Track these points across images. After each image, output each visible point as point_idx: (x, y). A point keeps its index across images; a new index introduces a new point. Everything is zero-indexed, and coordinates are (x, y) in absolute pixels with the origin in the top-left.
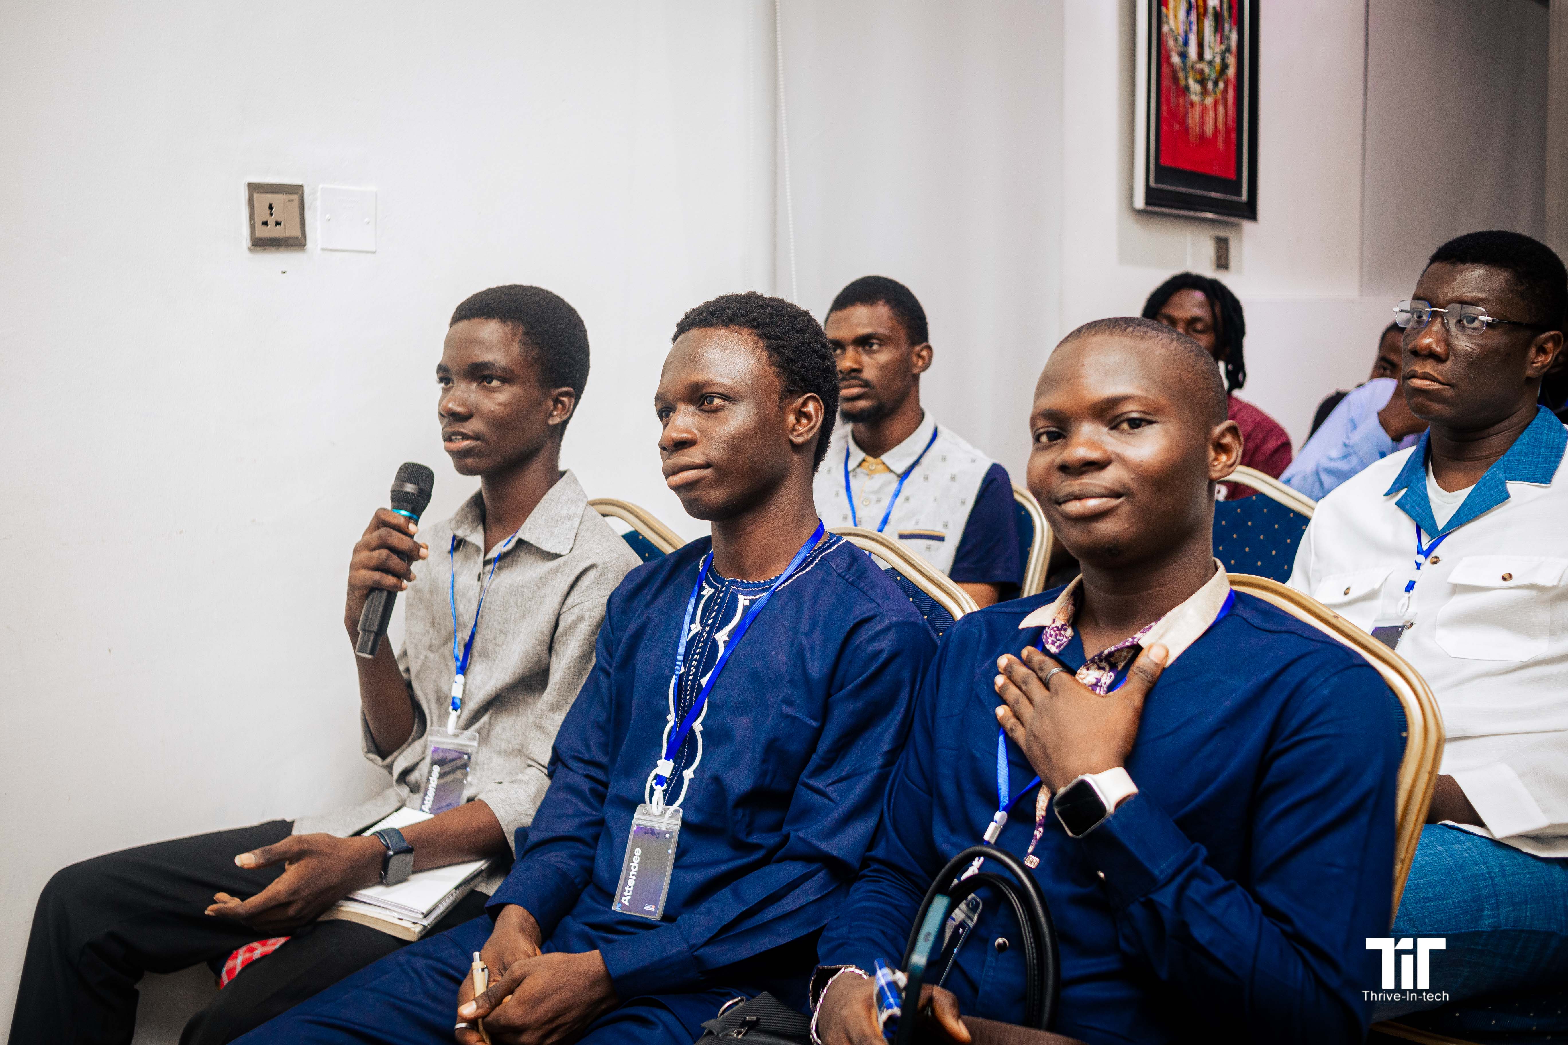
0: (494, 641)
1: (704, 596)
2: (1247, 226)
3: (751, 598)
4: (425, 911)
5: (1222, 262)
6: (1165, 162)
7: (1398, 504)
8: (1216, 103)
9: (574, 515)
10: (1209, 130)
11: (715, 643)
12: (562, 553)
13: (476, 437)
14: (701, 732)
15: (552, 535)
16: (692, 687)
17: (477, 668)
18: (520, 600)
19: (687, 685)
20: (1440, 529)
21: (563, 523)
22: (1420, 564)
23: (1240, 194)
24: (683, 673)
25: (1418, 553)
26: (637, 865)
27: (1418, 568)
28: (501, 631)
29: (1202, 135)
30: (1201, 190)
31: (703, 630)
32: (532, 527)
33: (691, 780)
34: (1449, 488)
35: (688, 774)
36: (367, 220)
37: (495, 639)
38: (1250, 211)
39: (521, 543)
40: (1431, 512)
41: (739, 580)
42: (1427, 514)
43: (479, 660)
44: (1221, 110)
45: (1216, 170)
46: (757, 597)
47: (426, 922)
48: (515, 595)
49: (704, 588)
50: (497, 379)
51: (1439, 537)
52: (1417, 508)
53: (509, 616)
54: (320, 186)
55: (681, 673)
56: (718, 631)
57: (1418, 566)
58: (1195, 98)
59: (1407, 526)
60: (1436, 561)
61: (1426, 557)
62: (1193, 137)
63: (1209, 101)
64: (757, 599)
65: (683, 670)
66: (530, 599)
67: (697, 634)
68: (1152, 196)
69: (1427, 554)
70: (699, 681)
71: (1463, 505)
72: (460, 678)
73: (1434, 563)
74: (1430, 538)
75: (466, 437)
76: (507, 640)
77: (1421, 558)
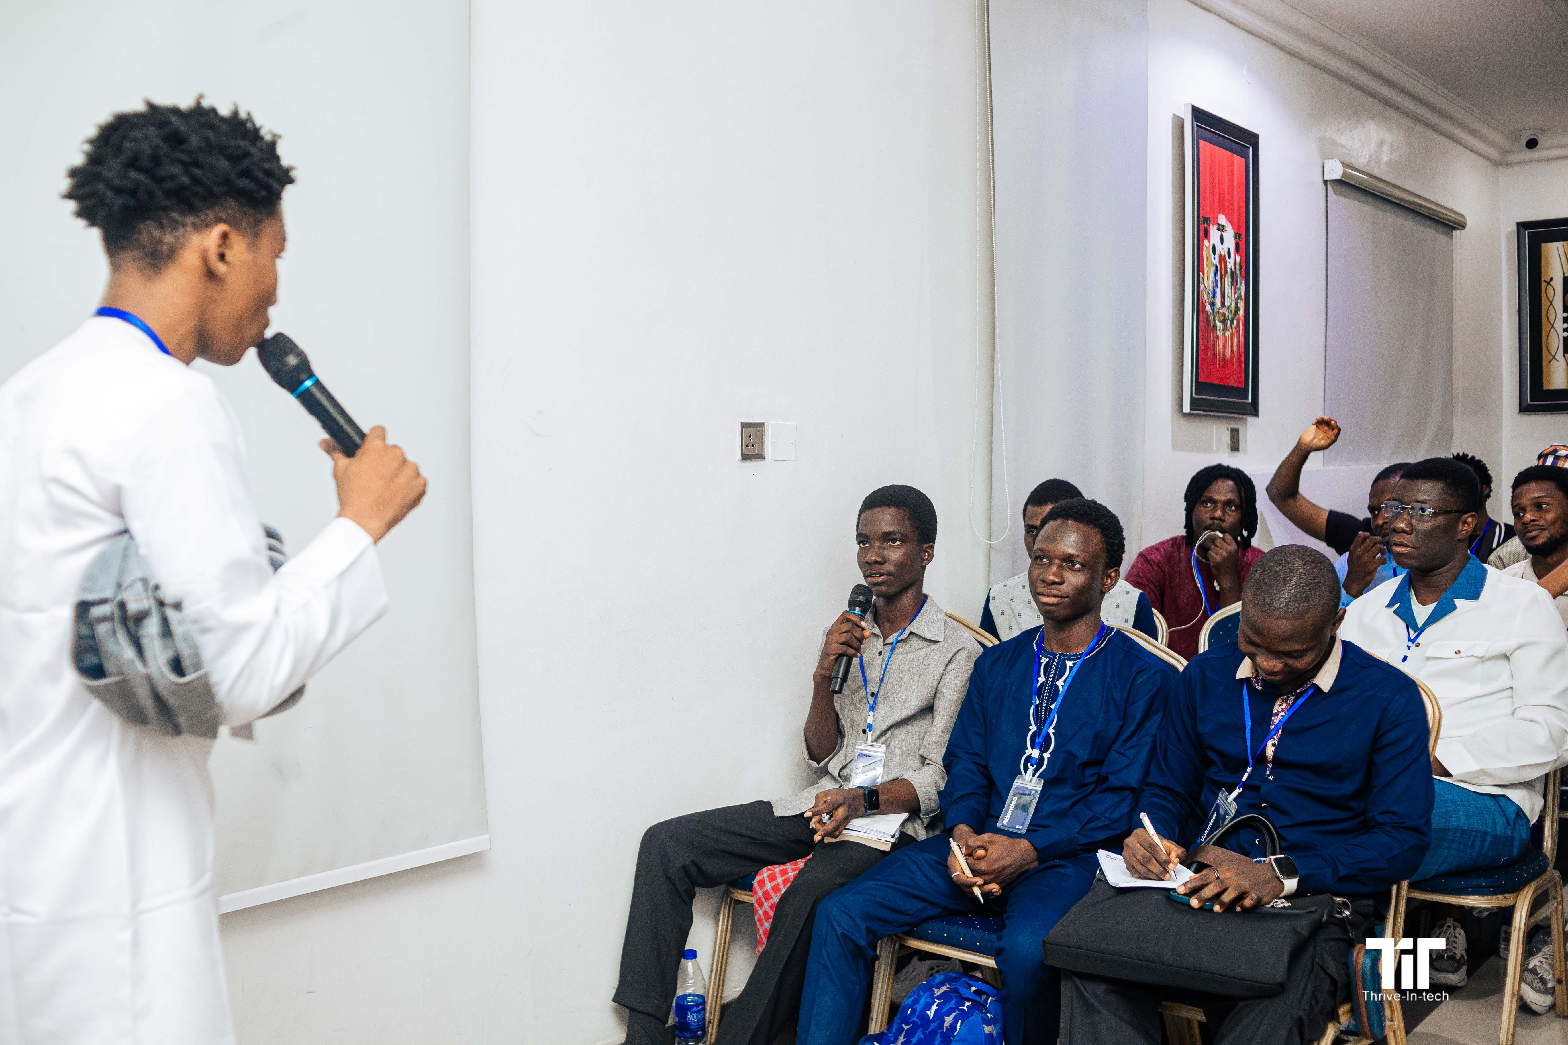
0: (893, 691)
1: (1042, 663)
2: (1251, 420)
3: (1073, 662)
4: (893, 835)
5: (1235, 447)
6: (1202, 379)
7: (1395, 612)
8: (1232, 334)
9: (941, 619)
10: (1228, 354)
11: (1057, 687)
12: (940, 641)
13: (890, 574)
14: (1053, 733)
15: (930, 630)
16: (1046, 710)
17: (881, 707)
18: (911, 667)
19: (1042, 709)
20: (1419, 627)
21: (935, 623)
22: (1410, 647)
23: (1248, 400)
24: (1039, 704)
25: (1409, 641)
26: (1014, 806)
27: (1409, 649)
28: (897, 685)
29: (1224, 358)
30: (1224, 398)
31: (1047, 680)
32: (918, 625)
33: (1048, 758)
34: (1423, 602)
35: (1046, 755)
36: (791, 442)
37: (894, 690)
38: (1253, 410)
39: (911, 633)
40: (1414, 617)
41: (1065, 653)
42: (1412, 618)
43: (882, 702)
44: (1235, 340)
45: (1232, 382)
46: (1076, 661)
47: (893, 840)
48: (908, 664)
49: (1041, 659)
50: (899, 541)
51: (1420, 631)
52: (1406, 615)
53: (904, 676)
54: (771, 423)
55: (1036, 704)
56: (1058, 680)
57: (1409, 647)
58: (1220, 333)
59: (1402, 625)
60: (1418, 645)
61: (1413, 643)
62: (1218, 361)
63: (1228, 334)
64: (1076, 663)
65: (1038, 702)
66: (918, 667)
67: (1043, 683)
68: (1194, 403)
69: (1413, 641)
70: (1050, 706)
71: (1431, 613)
72: (871, 713)
73: (1417, 646)
74: (1414, 632)
75: (881, 575)
76: (902, 690)
77: (1410, 644)
